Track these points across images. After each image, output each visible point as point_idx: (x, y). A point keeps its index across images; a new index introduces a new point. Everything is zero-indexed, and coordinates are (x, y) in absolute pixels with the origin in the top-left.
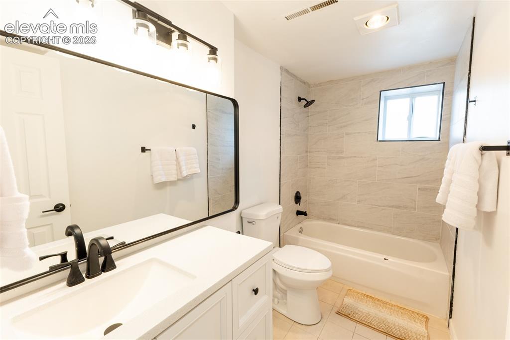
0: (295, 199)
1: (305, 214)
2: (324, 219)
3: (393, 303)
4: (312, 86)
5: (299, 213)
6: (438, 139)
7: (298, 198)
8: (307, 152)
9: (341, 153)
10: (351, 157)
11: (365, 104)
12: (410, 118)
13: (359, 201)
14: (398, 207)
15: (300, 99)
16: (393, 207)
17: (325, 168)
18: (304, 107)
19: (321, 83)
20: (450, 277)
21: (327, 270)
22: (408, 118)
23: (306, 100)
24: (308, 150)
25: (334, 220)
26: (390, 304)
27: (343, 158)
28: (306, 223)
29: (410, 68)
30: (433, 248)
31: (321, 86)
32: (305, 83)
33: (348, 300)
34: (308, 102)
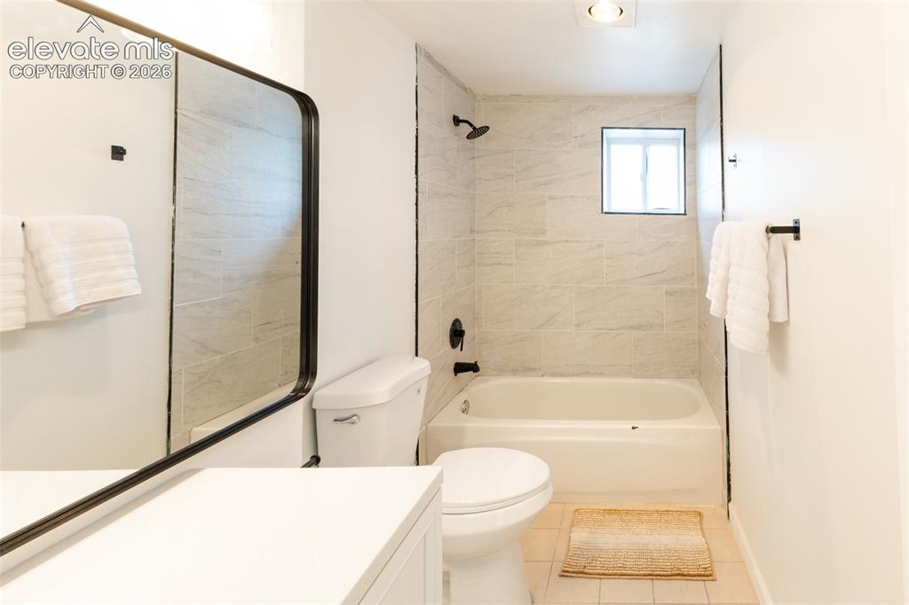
0: (451, 337)
1: (474, 368)
2: (515, 372)
3: (651, 508)
4: (478, 97)
5: (460, 368)
6: (683, 212)
7: (457, 335)
8: (472, 231)
9: (542, 233)
10: (560, 242)
11: (580, 146)
12: (644, 178)
13: (578, 325)
14: (639, 327)
15: (457, 121)
16: (632, 327)
17: (511, 265)
18: (468, 138)
19: (499, 96)
20: (722, 431)
21: (544, 487)
22: (642, 177)
23: (471, 125)
24: (476, 229)
25: (531, 369)
26: (646, 512)
27: (546, 243)
28: (476, 386)
29: (643, 98)
30: (690, 388)
31: (497, 101)
32: (465, 89)
33: (580, 536)
34: (474, 128)
